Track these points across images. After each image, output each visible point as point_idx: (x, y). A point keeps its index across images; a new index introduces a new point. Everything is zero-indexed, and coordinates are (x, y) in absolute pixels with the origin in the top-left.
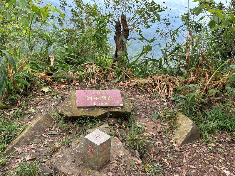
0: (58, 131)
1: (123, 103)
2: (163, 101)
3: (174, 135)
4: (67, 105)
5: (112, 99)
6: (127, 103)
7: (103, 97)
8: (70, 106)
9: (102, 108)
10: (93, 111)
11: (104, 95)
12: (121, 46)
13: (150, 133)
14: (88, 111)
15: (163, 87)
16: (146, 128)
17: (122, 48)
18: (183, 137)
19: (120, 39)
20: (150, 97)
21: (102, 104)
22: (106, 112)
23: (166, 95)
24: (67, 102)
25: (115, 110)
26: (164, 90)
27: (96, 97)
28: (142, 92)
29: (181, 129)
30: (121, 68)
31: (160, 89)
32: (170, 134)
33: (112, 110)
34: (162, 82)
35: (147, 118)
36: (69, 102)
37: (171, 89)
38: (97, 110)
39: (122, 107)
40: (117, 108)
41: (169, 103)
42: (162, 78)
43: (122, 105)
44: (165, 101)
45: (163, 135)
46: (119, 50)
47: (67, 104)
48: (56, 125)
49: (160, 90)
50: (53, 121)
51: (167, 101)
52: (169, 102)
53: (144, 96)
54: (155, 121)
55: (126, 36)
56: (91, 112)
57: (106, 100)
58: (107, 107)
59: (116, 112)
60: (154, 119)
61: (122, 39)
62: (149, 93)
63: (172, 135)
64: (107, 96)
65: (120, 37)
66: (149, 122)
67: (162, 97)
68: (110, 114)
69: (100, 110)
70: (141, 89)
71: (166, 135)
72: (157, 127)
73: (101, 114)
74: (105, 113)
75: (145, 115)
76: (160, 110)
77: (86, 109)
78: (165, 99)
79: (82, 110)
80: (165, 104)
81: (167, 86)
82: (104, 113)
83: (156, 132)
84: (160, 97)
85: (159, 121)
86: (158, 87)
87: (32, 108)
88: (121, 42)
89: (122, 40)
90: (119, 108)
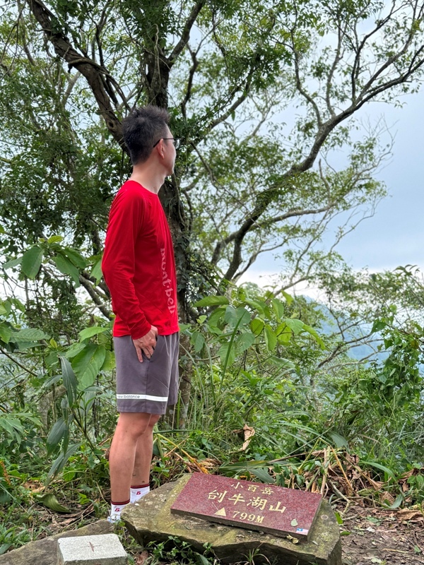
4: (150, 503)
5: (282, 511)
6: (327, 533)
7: (257, 500)
8: (156, 507)
10: (209, 530)
14: (196, 528)
21: (244, 517)
25: (276, 544)
27: (239, 497)
33: (266, 540)
36: (161, 496)
38: (223, 532)
39: (303, 538)
40: (285, 538)
43: (305, 532)
47: (153, 499)
57: (262, 509)
58: (256, 530)
68: (259, 552)
73: (226, 543)
74: (243, 545)
77: (194, 521)
90: (291, 541)
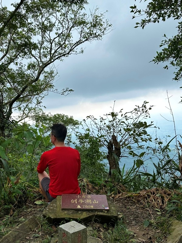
0: (40, 234)
1: (109, 207)
2: (156, 210)
3: (166, 240)
4: (52, 208)
5: (97, 203)
6: (113, 208)
7: (88, 200)
8: (55, 209)
9: (86, 212)
10: (77, 214)
11: (89, 199)
12: (114, 164)
13: (140, 239)
14: (72, 213)
15: (158, 198)
16: (135, 235)
17: (115, 166)
18: (176, 241)
19: (112, 158)
20: (142, 207)
21: (87, 207)
22: (91, 215)
23: (160, 205)
24: (52, 205)
25: (100, 214)
26: (159, 201)
27: (81, 200)
28: (134, 203)
29: (174, 234)
30: (114, 184)
31: (153, 199)
32: (163, 240)
33: (96, 213)
34: (156, 194)
35: (137, 226)
36: (54, 204)
37: (166, 200)
38: (82, 213)
39: (108, 210)
40: (102, 212)
41: (164, 213)
42: (156, 190)
43: (108, 208)
44: (159, 210)
45: (154, 241)
46: (112, 168)
47: (52, 206)
48: (40, 229)
49: (154, 201)
50: (38, 225)
51: (161, 211)
52: (163, 211)
53: (135, 206)
54: (146, 229)
55: (118, 154)
56: (75, 215)
57: (91, 203)
58: (92, 210)
59: (101, 216)
60: (145, 227)
61: (114, 157)
62: (142, 204)
63: (164, 241)
64: (92, 200)
65: (112, 156)
66: (140, 230)
67: (156, 207)
68: (95, 218)
69: (84, 213)
70: (133, 201)
71: (157, 241)
72: (147, 234)
73: (85, 217)
74: (90, 217)
75: (136, 223)
76: (153, 219)
77: (70, 211)
78: (159, 209)
79: (66, 212)
80: (158, 213)
81: (161, 197)
82: (88, 216)
83: (146, 238)
84: (154, 208)
85: (150, 228)
86: (152, 198)
87: (22, 217)
88: (114, 160)
89: (114, 159)
90: (104, 212)
